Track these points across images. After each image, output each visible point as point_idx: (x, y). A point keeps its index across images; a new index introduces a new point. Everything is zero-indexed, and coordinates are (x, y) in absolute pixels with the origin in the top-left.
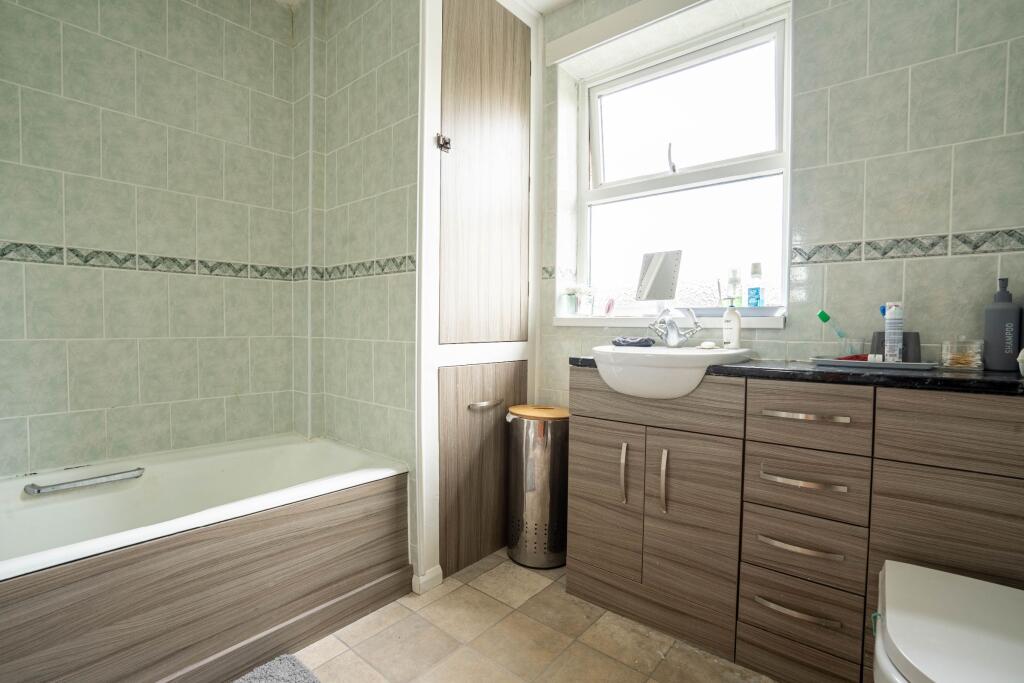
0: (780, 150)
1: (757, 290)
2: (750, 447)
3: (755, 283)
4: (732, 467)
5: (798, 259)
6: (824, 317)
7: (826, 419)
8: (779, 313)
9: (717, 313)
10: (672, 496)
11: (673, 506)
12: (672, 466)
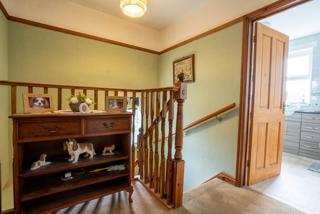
0: (310, 75)
1: (304, 100)
2: (302, 123)
3: (304, 98)
4: (299, 126)
5: (312, 95)
6: (317, 104)
7: (314, 119)
8: (308, 104)
9: (296, 103)
10: (287, 131)
11: (287, 132)
12: (288, 126)
